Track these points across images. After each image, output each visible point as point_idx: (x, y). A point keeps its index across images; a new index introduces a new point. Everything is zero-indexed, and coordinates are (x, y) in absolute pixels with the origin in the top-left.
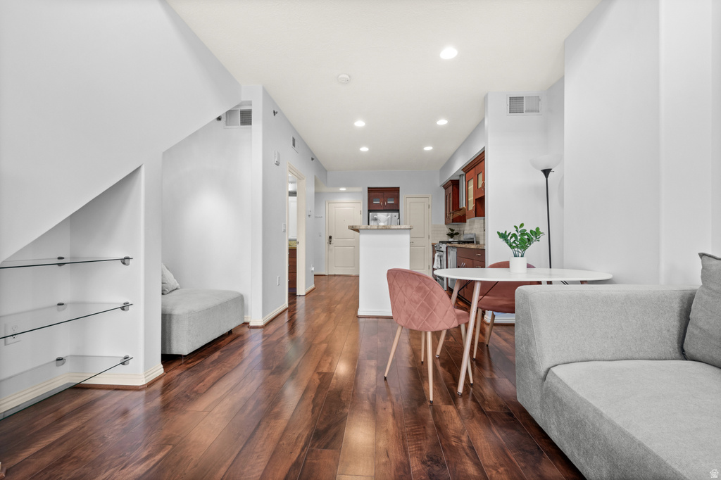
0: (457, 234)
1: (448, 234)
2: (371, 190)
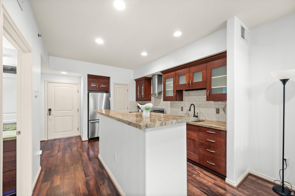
2: (90, 77)
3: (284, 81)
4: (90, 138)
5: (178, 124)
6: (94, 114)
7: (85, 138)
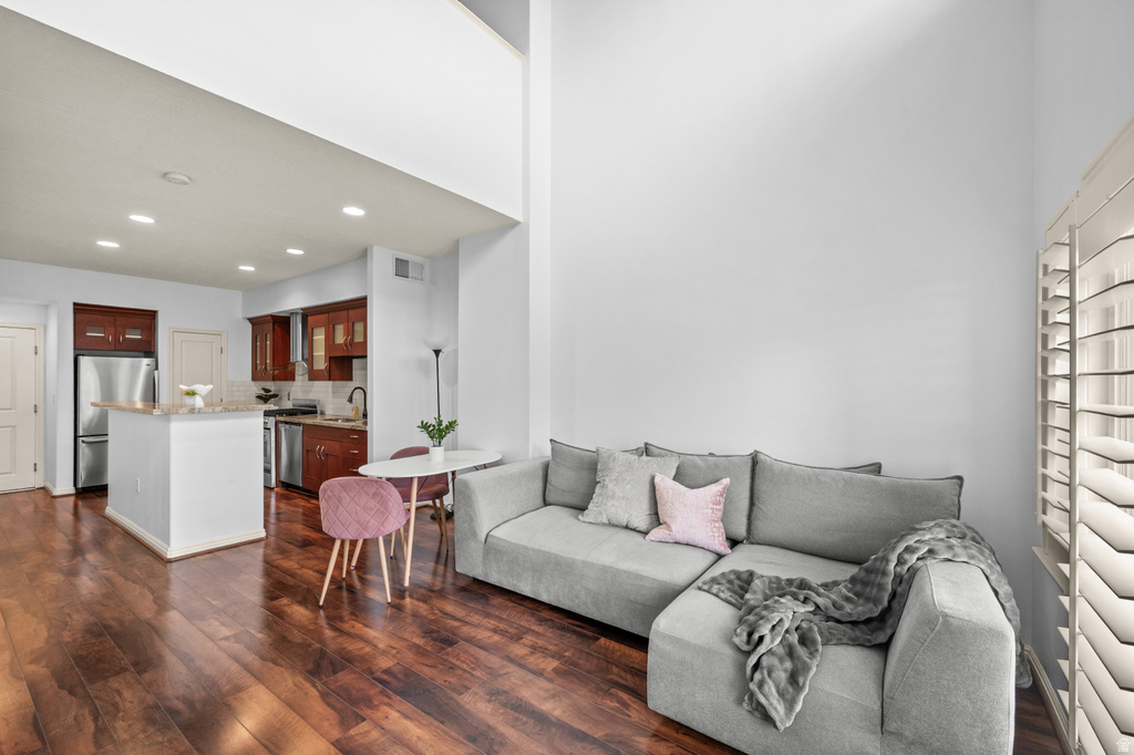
0: (275, 396)
1: (259, 397)
2: (79, 309)
3: (437, 352)
4: (83, 488)
5: (227, 414)
6: (102, 420)
7: (64, 485)
